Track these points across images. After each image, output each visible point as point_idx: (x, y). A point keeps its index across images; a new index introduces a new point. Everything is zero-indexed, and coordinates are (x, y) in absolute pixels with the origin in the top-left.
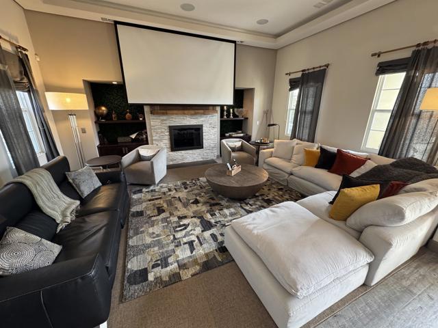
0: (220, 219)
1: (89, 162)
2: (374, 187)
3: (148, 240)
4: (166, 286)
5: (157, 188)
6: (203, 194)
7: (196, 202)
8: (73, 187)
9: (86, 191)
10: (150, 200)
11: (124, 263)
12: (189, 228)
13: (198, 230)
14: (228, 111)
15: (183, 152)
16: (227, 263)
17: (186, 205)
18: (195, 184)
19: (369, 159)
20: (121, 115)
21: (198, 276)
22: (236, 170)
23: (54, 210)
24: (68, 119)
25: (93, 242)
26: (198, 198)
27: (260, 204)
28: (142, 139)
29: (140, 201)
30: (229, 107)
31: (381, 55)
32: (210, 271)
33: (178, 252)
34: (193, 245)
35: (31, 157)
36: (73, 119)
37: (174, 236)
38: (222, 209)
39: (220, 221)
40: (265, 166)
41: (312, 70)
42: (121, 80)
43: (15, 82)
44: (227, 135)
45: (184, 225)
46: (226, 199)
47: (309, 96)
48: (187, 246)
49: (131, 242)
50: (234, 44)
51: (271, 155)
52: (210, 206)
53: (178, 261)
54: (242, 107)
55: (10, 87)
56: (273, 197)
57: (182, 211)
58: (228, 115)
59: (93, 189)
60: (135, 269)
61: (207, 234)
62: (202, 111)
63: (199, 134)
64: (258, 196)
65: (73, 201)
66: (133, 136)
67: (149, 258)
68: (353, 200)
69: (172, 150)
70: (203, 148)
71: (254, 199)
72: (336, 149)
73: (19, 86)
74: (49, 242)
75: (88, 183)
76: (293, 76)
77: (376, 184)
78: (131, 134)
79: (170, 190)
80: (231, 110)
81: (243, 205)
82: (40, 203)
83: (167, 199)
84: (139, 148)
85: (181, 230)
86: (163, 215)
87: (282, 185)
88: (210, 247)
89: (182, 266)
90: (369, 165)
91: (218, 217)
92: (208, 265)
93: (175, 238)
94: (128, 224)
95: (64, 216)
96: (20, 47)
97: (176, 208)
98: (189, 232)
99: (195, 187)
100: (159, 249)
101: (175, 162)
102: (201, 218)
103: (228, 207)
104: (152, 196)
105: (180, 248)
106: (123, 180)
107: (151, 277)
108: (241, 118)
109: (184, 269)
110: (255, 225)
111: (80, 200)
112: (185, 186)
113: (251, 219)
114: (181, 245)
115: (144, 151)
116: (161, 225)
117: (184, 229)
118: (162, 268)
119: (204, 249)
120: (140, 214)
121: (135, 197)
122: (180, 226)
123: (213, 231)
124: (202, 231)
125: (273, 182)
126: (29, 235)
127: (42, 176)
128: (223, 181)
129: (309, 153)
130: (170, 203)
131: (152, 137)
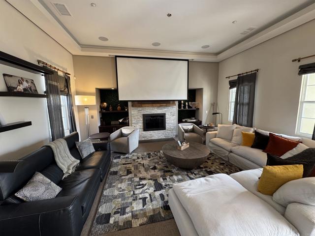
0: (169, 183)
1: (91, 136)
2: (297, 167)
3: (116, 193)
4: (120, 230)
5: (130, 156)
6: (160, 163)
7: (155, 168)
8: (78, 151)
9: (85, 154)
10: (124, 164)
11: (97, 207)
12: (145, 187)
13: (152, 189)
14: (184, 104)
15: (151, 132)
16: (168, 219)
17: (146, 170)
18: (156, 155)
19: (301, 142)
20: (115, 108)
21: (144, 226)
22: (185, 146)
23: (63, 164)
24: (84, 110)
25: (79, 188)
26: (156, 165)
27: (203, 174)
28: (126, 123)
29: (117, 164)
30: (185, 101)
31: (301, 60)
32: (153, 224)
33: (134, 204)
34: (145, 200)
35: (61, 132)
36: (87, 110)
37: (134, 192)
38: (172, 176)
39: (169, 185)
40: (211, 145)
41: (246, 74)
42: (116, 87)
43: (61, 91)
44: (184, 120)
45: (143, 184)
46: (176, 168)
47: (245, 92)
48: (141, 201)
49: (105, 193)
50: (187, 62)
51: (215, 136)
52: (164, 172)
53: (132, 212)
54: (195, 101)
55: (58, 94)
56: (215, 170)
57: (144, 174)
58: (185, 107)
59: (89, 154)
60: (103, 213)
61: (158, 193)
62: (165, 104)
63: (163, 119)
64: (202, 168)
65: (76, 160)
66: (121, 121)
67: (114, 206)
68: (275, 177)
69: (145, 130)
70: (165, 129)
71: (199, 170)
72: (269, 132)
73: (63, 93)
74: (55, 185)
75: (87, 149)
76: (231, 79)
77: (299, 164)
78: (120, 119)
79: (138, 158)
80: (187, 103)
81: (189, 174)
82: (57, 159)
83: (135, 164)
84: (122, 129)
85: (139, 188)
86: (130, 176)
87: (224, 160)
88: (157, 204)
89: (135, 216)
90: (301, 148)
91: (168, 181)
92: (153, 219)
93: (134, 194)
94: (106, 179)
95: (69, 169)
96: (67, 73)
97: (140, 171)
98: (145, 190)
99: (156, 157)
100: (122, 200)
101: (146, 139)
102: (156, 180)
103: (177, 175)
104: (126, 161)
105: (136, 202)
106: (108, 149)
107: (112, 221)
108: (194, 108)
109: (135, 219)
110: (189, 190)
111: (80, 160)
112: (149, 156)
113: (188, 184)
114: (137, 200)
115: (125, 130)
116: (127, 182)
117: (141, 188)
118: (120, 215)
119: (152, 205)
120: (115, 173)
121: (115, 161)
122: (139, 185)
123: (163, 191)
124: (154, 191)
125: (217, 157)
126: (45, 178)
127: (61, 143)
128: (174, 154)
129: (245, 136)
130: (136, 168)
131: (132, 121)
